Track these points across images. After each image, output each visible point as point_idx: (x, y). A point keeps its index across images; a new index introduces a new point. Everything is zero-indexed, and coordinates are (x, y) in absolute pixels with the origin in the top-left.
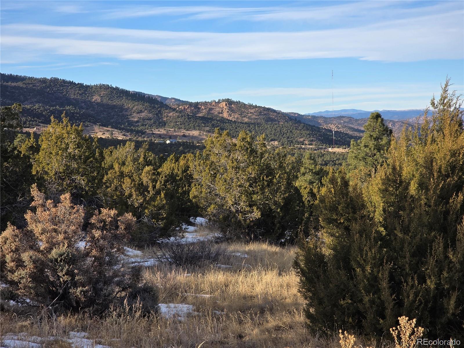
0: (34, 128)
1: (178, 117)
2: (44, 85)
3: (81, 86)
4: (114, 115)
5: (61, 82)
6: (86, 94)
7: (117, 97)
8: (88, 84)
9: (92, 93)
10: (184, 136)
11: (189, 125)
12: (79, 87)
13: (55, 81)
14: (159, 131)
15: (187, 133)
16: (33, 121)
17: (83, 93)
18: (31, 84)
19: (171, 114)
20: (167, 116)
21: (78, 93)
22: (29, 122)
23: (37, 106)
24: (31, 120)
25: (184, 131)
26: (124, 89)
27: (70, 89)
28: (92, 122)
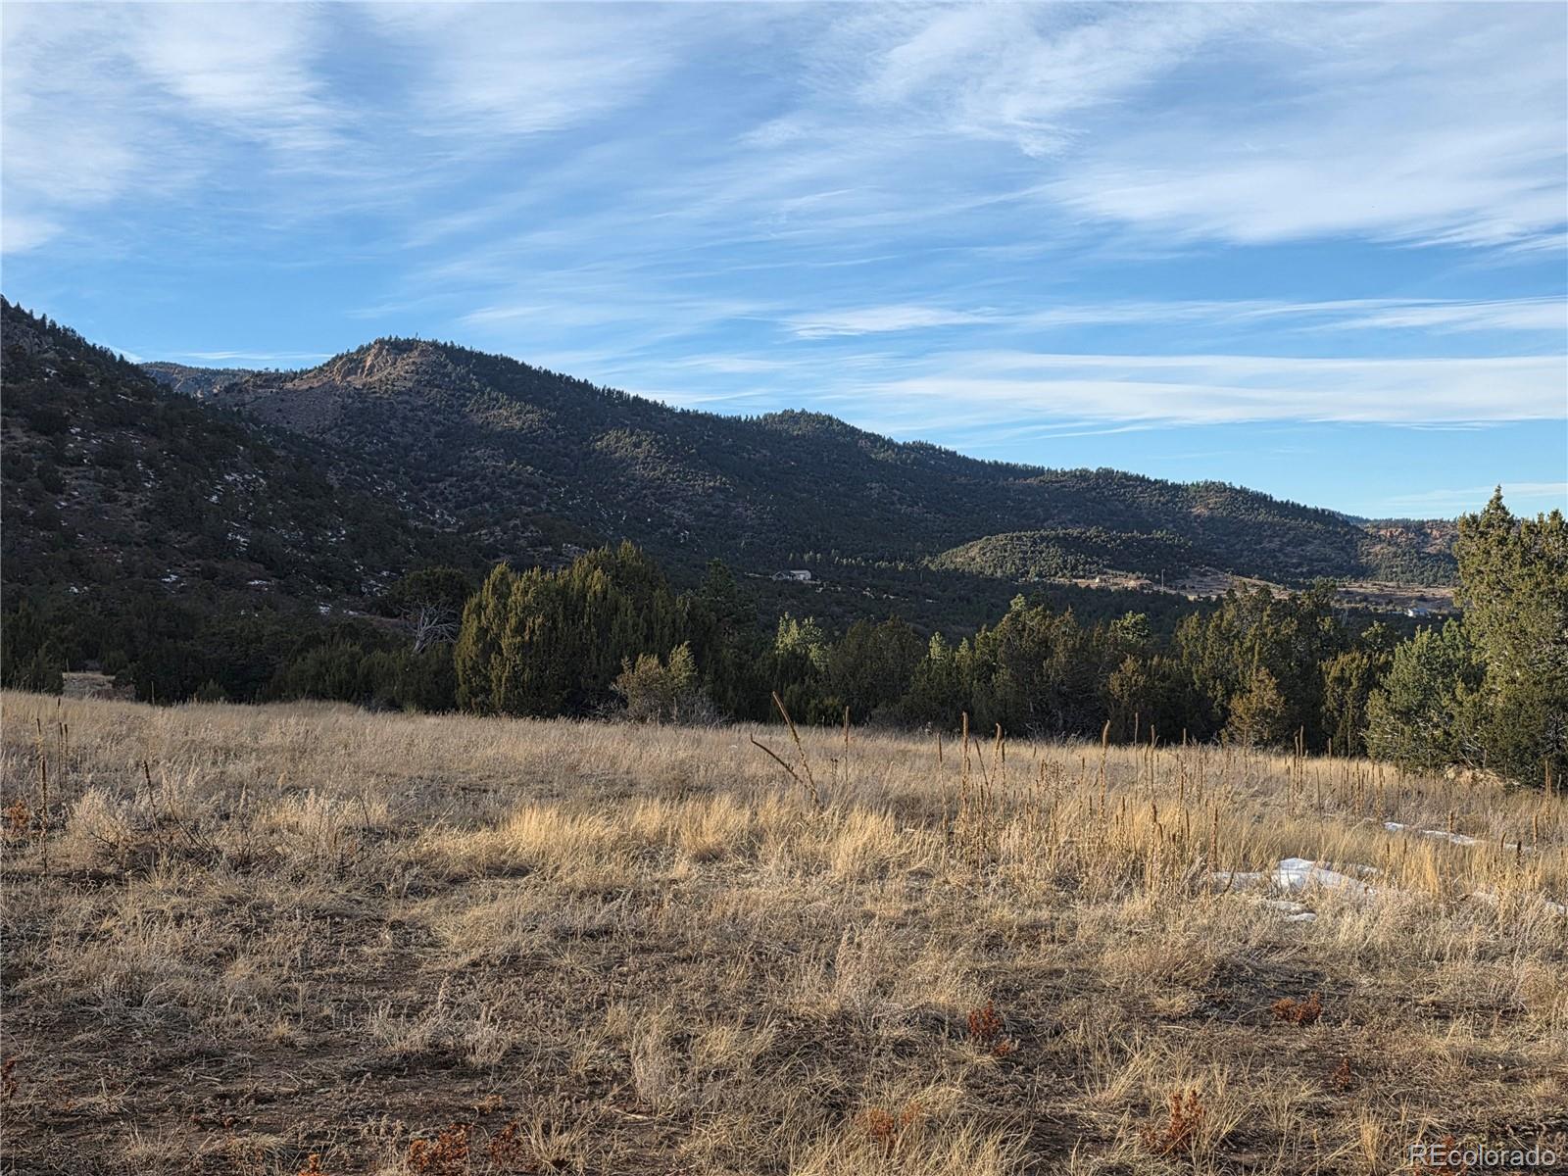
0: (1094, 578)
1: (1395, 555)
2: (1084, 485)
3: (1162, 486)
4: (1242, 550)
5: (1120, 478)
6: (1175, 504)
7: (1247, 510)
8: (1179, 482)
9: (1188, 501)
10: (1422, 599)
11: (1422, 573)
12: (1160, 489)
13: (1107, 475)
14: (1361, 587)
15: (1429, 592)
16: (1090, 564)
17: (1168, 502)
18: (1056, 482)
19: (1378, 548)
20: (1369, 554)
21: (1158, 501)
22: (1084, 564)
23: (1093, 531)
24: (1086, 562)
25: (1421, 588)
26: (1259, 491)
27: (1141, 492)
28: (1214, 567)
